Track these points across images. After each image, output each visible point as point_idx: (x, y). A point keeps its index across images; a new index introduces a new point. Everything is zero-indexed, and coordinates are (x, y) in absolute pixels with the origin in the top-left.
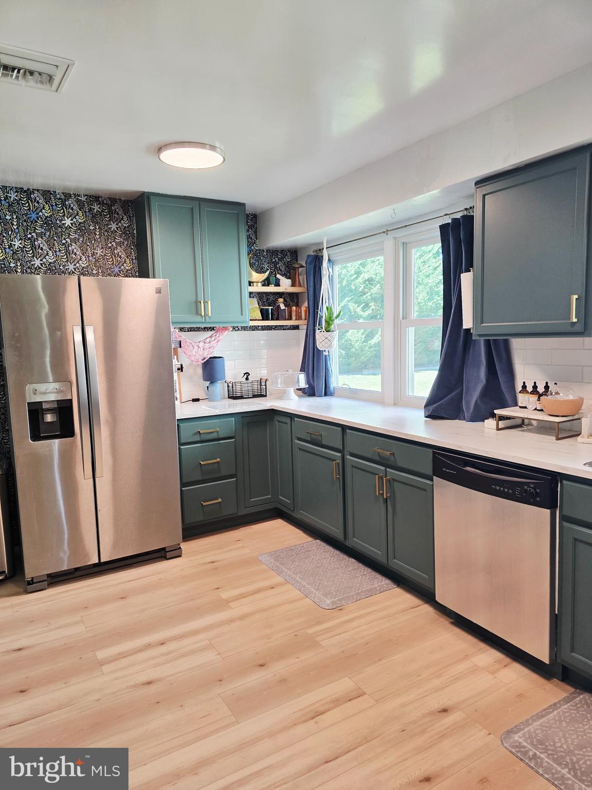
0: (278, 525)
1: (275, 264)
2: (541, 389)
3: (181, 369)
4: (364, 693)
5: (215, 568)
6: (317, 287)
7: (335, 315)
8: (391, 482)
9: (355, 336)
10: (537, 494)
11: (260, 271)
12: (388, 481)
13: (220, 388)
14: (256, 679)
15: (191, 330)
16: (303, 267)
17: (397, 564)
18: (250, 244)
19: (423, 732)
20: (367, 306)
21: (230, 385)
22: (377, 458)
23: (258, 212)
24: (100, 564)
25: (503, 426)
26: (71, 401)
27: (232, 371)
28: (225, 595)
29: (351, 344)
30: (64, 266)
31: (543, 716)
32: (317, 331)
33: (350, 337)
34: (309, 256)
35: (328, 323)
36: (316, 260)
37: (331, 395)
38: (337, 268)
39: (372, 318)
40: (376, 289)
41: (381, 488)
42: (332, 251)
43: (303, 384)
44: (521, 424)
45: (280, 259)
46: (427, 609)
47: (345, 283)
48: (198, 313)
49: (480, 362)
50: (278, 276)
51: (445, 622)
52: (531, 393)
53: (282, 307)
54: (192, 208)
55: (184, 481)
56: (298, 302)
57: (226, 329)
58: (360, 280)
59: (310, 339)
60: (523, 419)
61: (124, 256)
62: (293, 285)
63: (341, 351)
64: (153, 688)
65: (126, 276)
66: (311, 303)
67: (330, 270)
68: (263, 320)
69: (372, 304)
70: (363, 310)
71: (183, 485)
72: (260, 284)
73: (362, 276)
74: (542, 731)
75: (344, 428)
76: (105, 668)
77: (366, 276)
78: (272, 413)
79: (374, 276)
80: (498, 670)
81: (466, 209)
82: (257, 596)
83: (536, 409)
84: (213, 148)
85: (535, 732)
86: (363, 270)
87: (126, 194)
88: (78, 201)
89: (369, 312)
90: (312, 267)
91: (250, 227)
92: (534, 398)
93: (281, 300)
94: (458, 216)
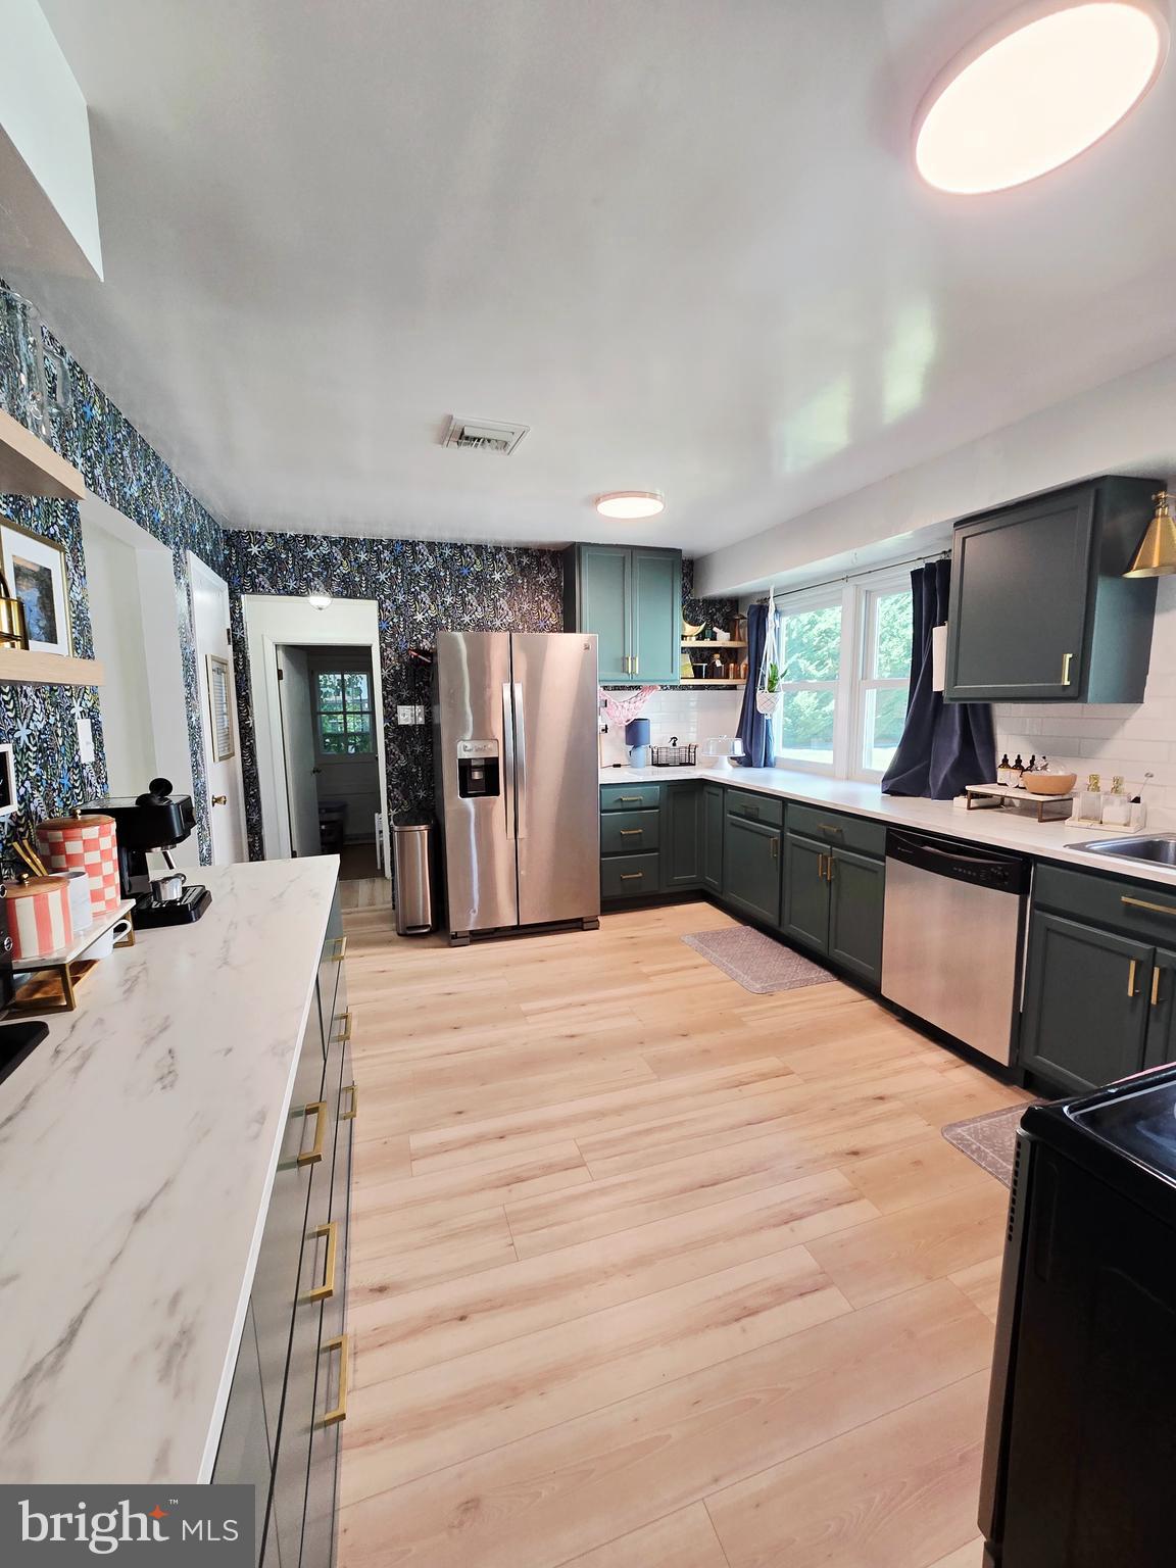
0: (703, 908)
1: (712, 615)
2: (1025, 764)
3: (606, 730)
4: (793, 1073)
5: (633, 943)
6: (760, 642)
7: (780, 674)
8: (837, 862)
9: (805, 700)
10: (1005, 878)
11: (694, 623)
12: (833, 861)
13: (643, 753)
14: (678, 1046)
15: (615, 688)
16: (743, 618)
17: (840, 954)
18: (685, 594)
19: (855, 1113)
20: (822, 663)
21: (655, 750)
22: (822, 836)
23: (696, 557)
24: (517, 927)
25: (976, 805)
26: (497, 759)
27: (658, 736)
28: (645, 969)
29: (799, 711)
30: (492, 622)
31: (996, 1116)
32: (758, 692)
33: (799, 703)
34: (752, 607)
35: (772, 683)
36: (760, 612)
37: (771, 766)
38: (785, 620)
39: (828, 679)
40: (835, 642)
41: (825, 868)
42: (780, 600)
43: (739, 752)
44: (1000, 804)
45: (718, 610)
46: (871, 1005)
47: (794, 635)
48: (624, 670)
49: (953, 730)
50: (715, 629)
51: (890, 1019)
52: (1013, 768)
53: (718, 664)
54: (624, 558)
55: (604, 851)
56: (737, 658)
57: (654, 688)
58: (815, 631)
59: (750, 699)
60: (1003, 798)
61: (550, 611)
62: (732, 639)
63: (787, 719)
64: (575, 1041)
65: (551, 631)
66: (753, 660)
67: (777, 621)
68: (695, 678)
69: (829, 661)
70: (817, 668)
71: (603, 855)
72: (694, 638)
73: (817, 627)
74: (991, 1129)
75: (785, 802)
76: (530, 1019)
77: (822, 626)
78: (703, 783)
79: (833, 627)
80: (945, 1070)
81: (944, 552)
82: (679, 973)
83: (1017, 787)
84: (653, 496)
85: (982, 1129)
86: (819, 618)
87: (555, 545)
88: (508, 554)
89: (826, 671)
90: (755, 618)
91: (685, 575)
92: (1016, 773)
93: (717, 656)
94: (934, 560)
